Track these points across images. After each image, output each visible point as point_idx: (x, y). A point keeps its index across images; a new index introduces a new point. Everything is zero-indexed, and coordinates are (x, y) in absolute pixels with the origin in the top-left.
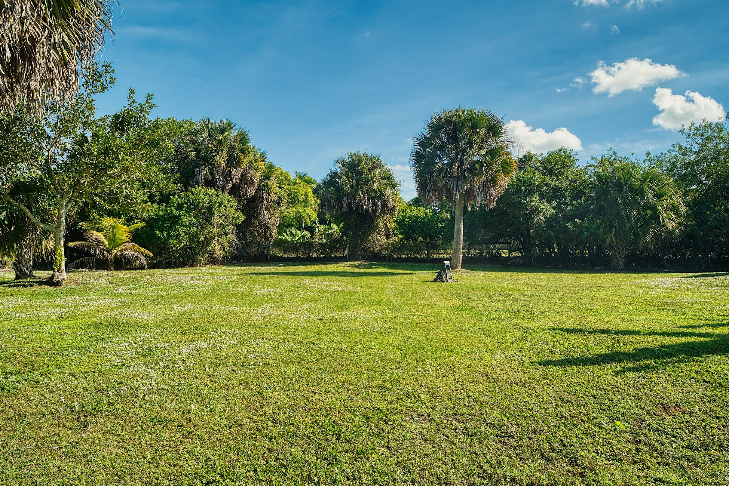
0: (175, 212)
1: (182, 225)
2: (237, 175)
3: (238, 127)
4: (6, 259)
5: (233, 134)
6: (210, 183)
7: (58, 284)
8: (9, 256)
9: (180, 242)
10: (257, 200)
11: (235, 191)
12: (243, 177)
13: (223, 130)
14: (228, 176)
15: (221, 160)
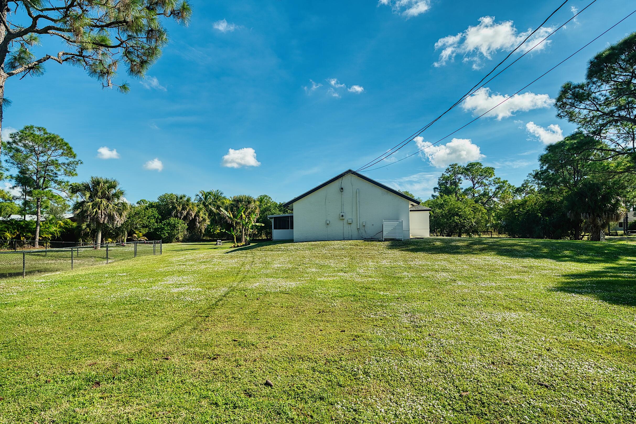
0: (163, 226)
1: (165, 230)
2: (185, 213)
3: (187, 196)
4: (114, 241)
5: (185, 199)
6: (176, 216)
7: (124, 246)
8: (115, 240)
9: (165, 235)
10: (194, 220)
11: (185, 218)
12: (188, 213)
13: (181, 198)
14: (181, 214)
15: (180, 208)
